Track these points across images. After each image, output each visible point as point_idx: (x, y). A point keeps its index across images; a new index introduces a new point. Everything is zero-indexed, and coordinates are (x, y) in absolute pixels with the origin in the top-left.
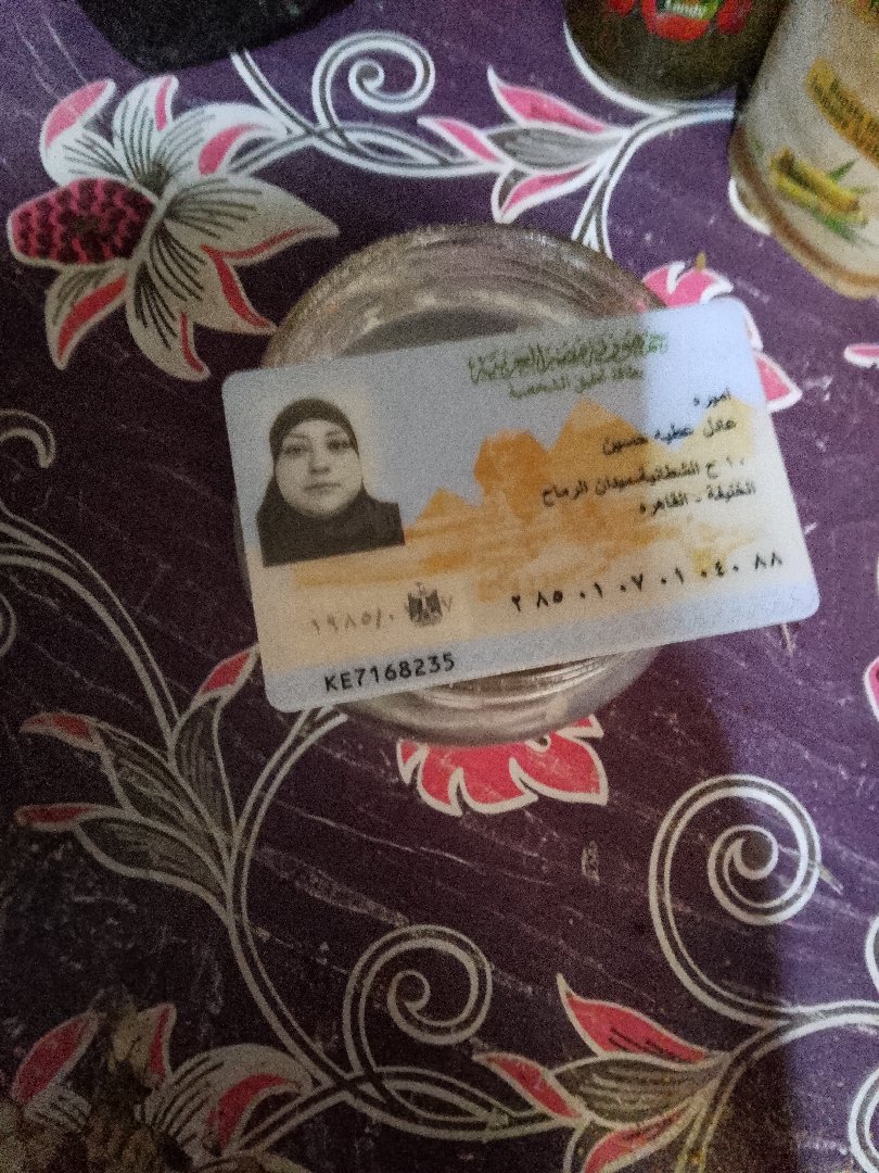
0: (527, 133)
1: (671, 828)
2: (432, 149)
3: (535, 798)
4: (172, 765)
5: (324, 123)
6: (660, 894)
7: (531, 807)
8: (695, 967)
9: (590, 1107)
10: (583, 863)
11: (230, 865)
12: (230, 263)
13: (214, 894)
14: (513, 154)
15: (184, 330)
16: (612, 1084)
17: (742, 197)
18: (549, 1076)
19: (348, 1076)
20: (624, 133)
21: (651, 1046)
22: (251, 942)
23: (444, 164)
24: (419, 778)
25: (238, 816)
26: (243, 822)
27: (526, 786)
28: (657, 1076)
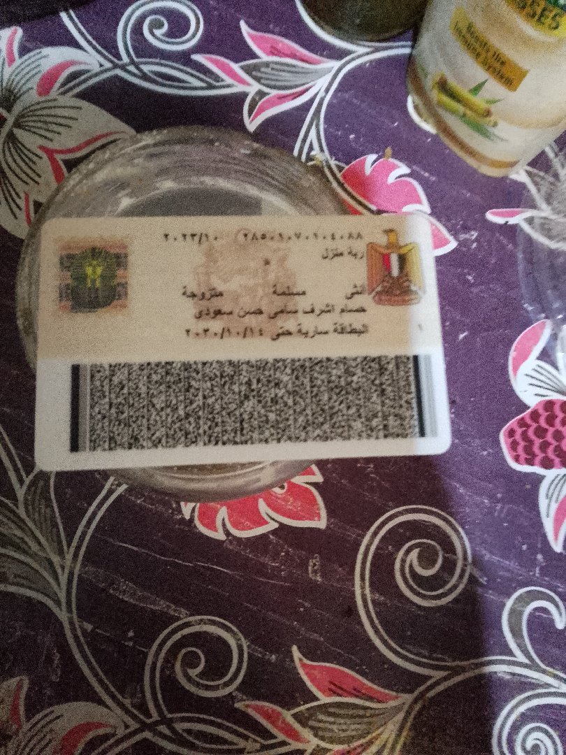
0: (267, 65)
1: (369, 543)
2: (202, 76)
3: (276, 525)
4: (21, 512)
5: (126, 59)
6: (363, 588)
7: (274, 532)
8: (386, 637)
9: (316, 735)
10: (310, 568)
11: (63, 579)
12: (59, 157)
13: (53, 600)
14: (258, 79)
15: (27, 206)
16: (331, 719)
17: (416, 107)
18: (288, 716)
19: (149, 721)
20: (335, 64)
21: (357, 693)
22: (79, 633)
23: (211, 87)
24: (196, 514)
25: (69, 546)
26: (72, 550)
27: (271, 518)
28: (361, 712)
